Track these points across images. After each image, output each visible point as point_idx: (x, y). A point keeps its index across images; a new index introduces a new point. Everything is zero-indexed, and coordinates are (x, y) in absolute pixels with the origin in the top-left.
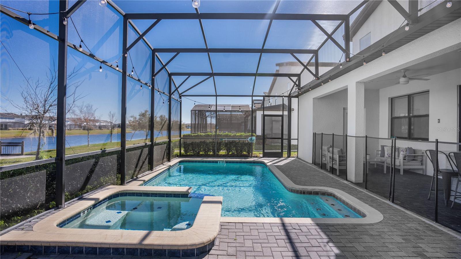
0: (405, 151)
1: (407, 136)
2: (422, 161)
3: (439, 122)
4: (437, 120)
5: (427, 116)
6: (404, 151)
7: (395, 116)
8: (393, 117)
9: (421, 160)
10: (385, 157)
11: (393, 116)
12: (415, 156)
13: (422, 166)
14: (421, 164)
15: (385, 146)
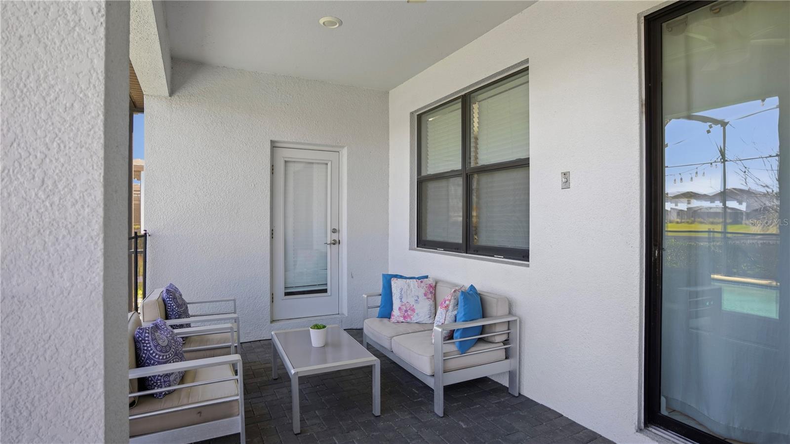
0: (451, 308)
1: (459, 239)
2: (506, 342)
3: (566, 184)
4: (560, 176)
5: (523, 164)
6: (447, 307)
7: (429, 173)
8: (425, 177)
9: (504, 338)
10: (393, 319)
11: (424, 174)
12: (483, 329)
13: (507, 361)
14: (502, 354)
15: (396, 276)
